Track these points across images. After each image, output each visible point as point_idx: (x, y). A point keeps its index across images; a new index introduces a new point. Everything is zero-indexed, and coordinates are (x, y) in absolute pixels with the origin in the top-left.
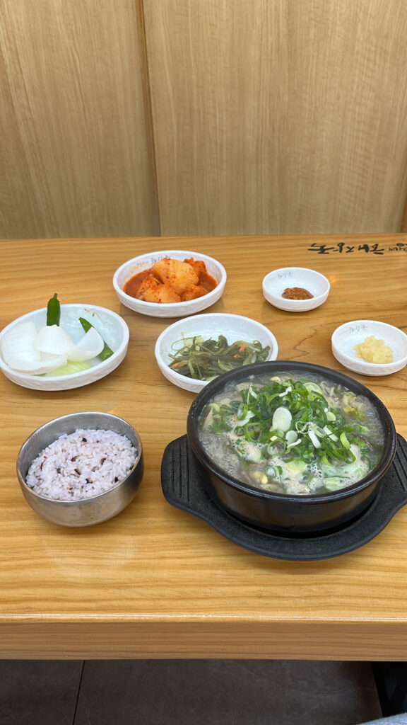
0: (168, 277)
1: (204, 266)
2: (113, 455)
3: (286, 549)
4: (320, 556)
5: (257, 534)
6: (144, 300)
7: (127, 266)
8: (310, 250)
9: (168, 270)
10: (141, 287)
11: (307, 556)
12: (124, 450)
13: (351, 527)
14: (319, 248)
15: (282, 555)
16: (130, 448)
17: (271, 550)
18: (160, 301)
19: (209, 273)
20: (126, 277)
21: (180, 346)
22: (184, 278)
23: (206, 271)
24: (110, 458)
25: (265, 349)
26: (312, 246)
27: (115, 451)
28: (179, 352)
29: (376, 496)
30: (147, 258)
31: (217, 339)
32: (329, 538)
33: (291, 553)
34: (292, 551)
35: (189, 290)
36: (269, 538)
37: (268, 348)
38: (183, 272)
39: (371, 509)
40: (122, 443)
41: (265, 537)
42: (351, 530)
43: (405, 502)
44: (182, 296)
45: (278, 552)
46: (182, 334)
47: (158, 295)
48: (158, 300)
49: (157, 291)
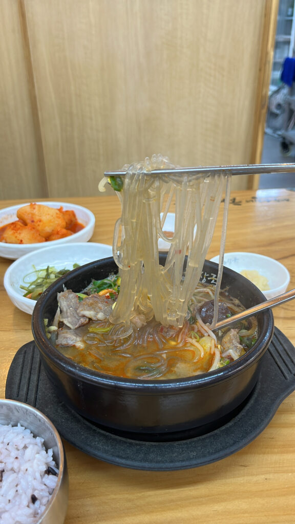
0: (33, 221)
2: (12, 459)
3: (152, 456)
4: (194, 462)
5: (115, 440)
6: (5, 242)
9: (33, 214)
11: (178, 464)
12: (25, 447)
13: (230, 424)
15: (146, 465)
16: (33, 440)
17: (132, 460)
18: (21, 242)
19: (80, 221)
22: (50, 221)
24: (9, 466)
27: (14, 453)
29: (256, 386)
32: (204, 439)
33: (158, 462)
34: (159, 458)
36: (131, 444)
39: (252, 402)
40: (20, 436)
41: (126, 443)
42: (230, 427)
43: (293, 387)
45: (141, 461)
47: (18, 236)
48: (19, 241)
49: (19, 232)
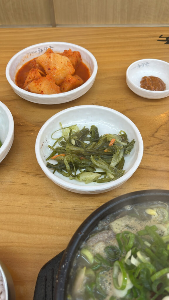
0: (49, 69)
1: (80, 56)
6: (29, 90)
7: (19, 56)
8: (158, 40)
9: (49, 63)
10: (28, 77)
14: (165, 39)
18: (42, 93)
19: (84, 62)
20: (18, 66)
21: (59, 135)
22: (63, 69)
23: (81, 60)
25: (131, 142)
26: (160, 37)
28: (58, 140)
30: (35, 48)
31: (89, 128)
35: (67, 80)
37: (134, 141)
38: (62, 64)
44: (61, 86)
46: (61, 124)
47: (39, 87)
48: (41, 92)
49: (40, 84)
